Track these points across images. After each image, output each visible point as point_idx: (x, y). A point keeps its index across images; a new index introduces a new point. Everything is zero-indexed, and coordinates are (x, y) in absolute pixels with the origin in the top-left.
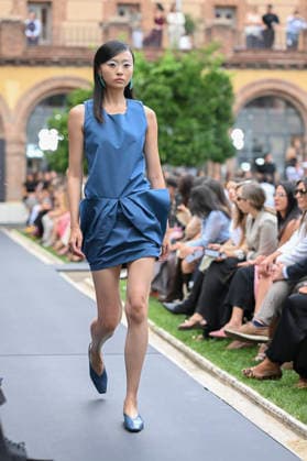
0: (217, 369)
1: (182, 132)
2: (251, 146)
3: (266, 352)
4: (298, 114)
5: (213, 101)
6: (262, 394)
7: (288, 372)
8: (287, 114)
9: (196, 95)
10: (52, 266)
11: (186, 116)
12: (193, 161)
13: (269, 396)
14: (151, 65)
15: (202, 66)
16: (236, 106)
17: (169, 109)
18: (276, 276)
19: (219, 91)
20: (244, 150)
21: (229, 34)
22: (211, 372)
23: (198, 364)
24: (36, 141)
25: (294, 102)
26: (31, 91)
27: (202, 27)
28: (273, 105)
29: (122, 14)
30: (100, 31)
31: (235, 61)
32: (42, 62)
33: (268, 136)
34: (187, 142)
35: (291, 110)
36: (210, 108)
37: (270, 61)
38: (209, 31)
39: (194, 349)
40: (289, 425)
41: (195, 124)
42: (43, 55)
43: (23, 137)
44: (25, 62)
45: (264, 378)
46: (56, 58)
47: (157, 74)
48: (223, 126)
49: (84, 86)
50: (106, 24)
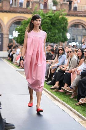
0: (60, 100)
1: (53, 33)
2: (72, 38)
5: (62, 25)
6: (73, 108)
8: (82, 30)
9: (58, 23)
11: (54, 29)
12: (56, 42)
14: (45, 14)
15: (59, 15)
16: (68, 28)
17: (49, 27)
18: (78, 74)
19: (64, 22)
20: (70, 39)
22: (58, 101)
23: (55, 98)
24: (12, 34)
26: (11, 20)
27: (59, 4)
30: (31, 4)
31: (68, 14)
32: (14, 12)
33: (77, 35)
34: (54, 36)
35: (84, 28)
36: (61, 27)
37: (79, 14)
38: (61, 5)
40: (80, 117)
41: (57, 31)
42: (15, 10)
43: (8, 33)
44: (10, 12)
47: (46, 17)
48: (65, 32)
49: (26, 19)
50: (33, 2)
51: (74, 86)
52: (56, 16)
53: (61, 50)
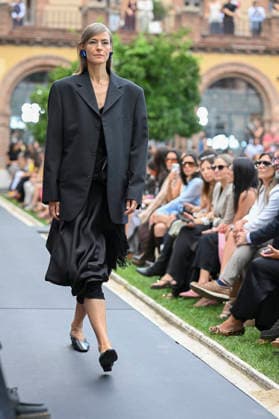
0: (185, 324)
1: (153, 109)
2: (214, 123)
3: (231, 310)
4: (258, 95)
5: (182, 81)
6: (227, 348)
7: (250, 329)
8: (247, 95)
9: (166, 75)
10: (33, 228)
11: (156, 95)
12: (162, 135)
13: (233, 350)
14: (126, 47)
15: (173, 48)
16: (202, 87)
18: (240, 241)
19: (187, 73)
20: (208, 127)
21: (197, 21)
22: (179, 327)
23: (168, 319)
24: (19, 114)
25: (255, 84)
26: (16, 68)
27: (172, 13)
28: (234, 87)
30: (80, 15)
31: (202, 45)
32: (26, 42)
33: (230, 114)
34: (157, 118)
35: (252, 92)
36: (178, 87)
37: (235, 46)
38: (178, 17)
39: (164, 306)
40: (252, 377)
41: (165, 102)
42: (28, 35)
43: (8, 110)
44: (11, 42)
45: (230, 334)
46: (39, 39)
47: (131, 56)
48: (191, 104)
49: (64, 66)
50: (85, 9)
51: (232, 279)
52: (160, 53)
53: (190, 163)
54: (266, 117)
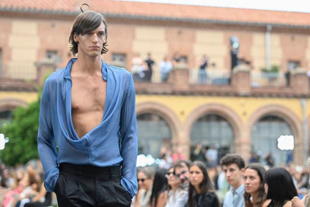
25: (165, 118)
28: (150, 119)
29: (49, 57)
33: (147, 140)
46: (4, 86)
54: (174, 141)
